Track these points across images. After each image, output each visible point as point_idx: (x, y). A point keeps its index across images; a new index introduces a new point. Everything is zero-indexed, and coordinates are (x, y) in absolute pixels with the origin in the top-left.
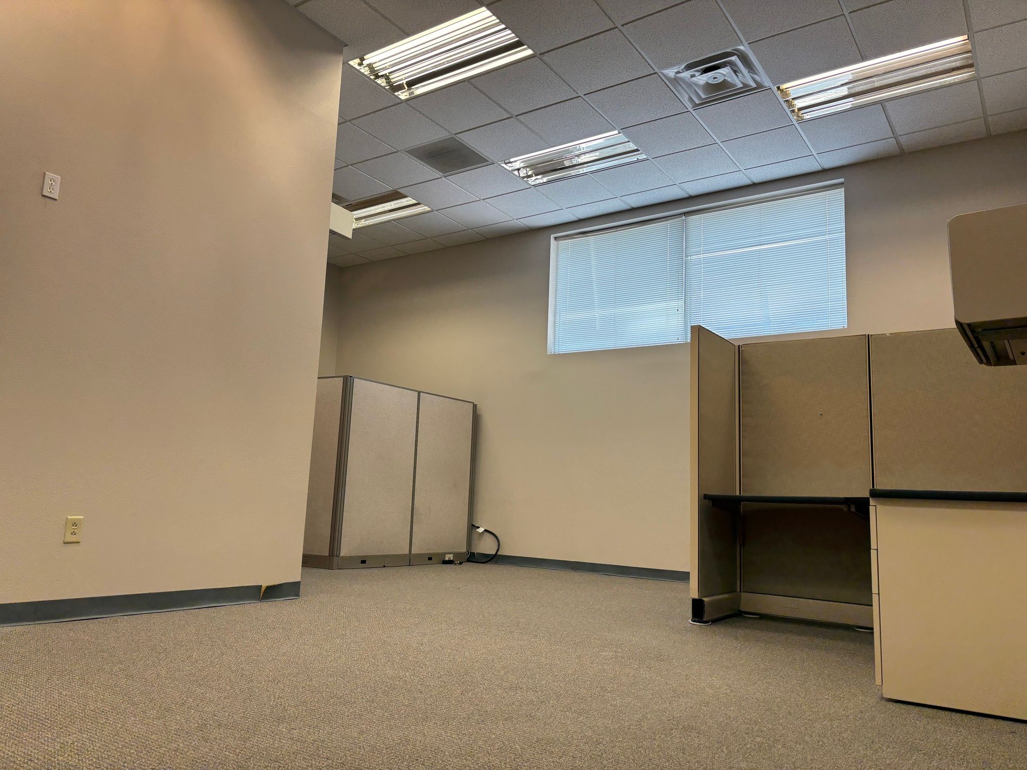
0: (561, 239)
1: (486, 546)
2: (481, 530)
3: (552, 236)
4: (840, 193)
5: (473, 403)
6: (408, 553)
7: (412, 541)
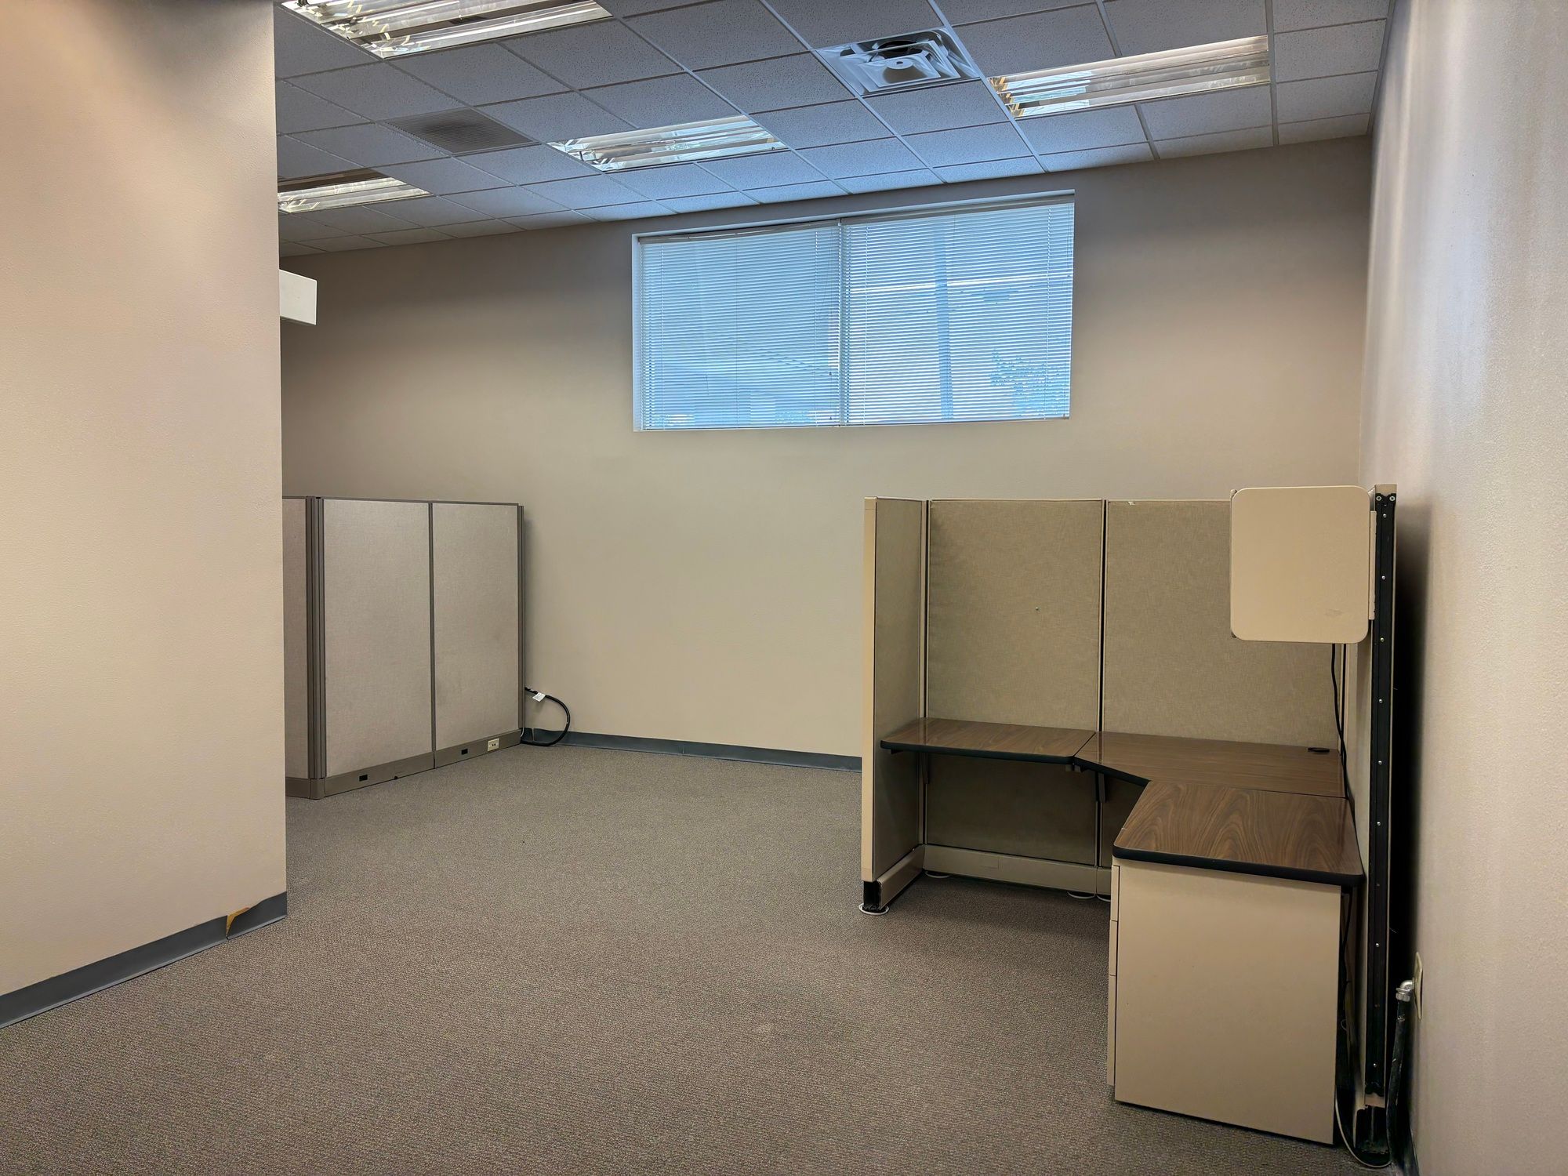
0: (647, 240)
1: (550, 720)
2: (540, 697)
3: (634, 236)
4: (1067, 211)
5: (518, 505)
6: (431, 751)
7: (436, 733)
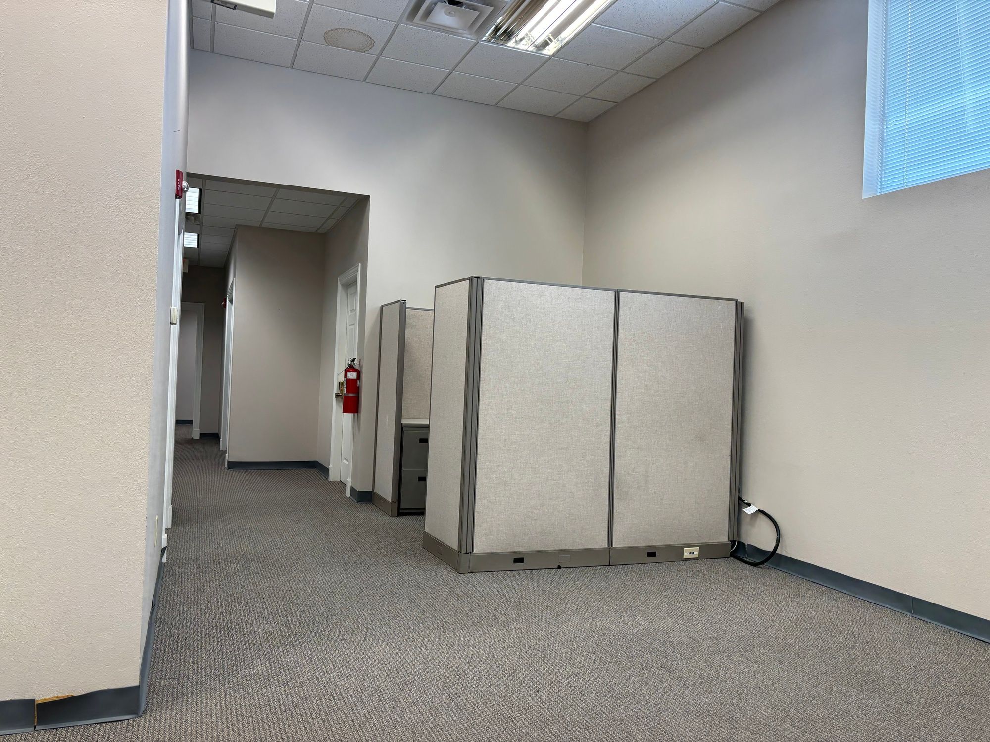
1: (761, 537)
2: (753, 509)
5: (736, 301)
6: (606, 546)
7: (614, 529)
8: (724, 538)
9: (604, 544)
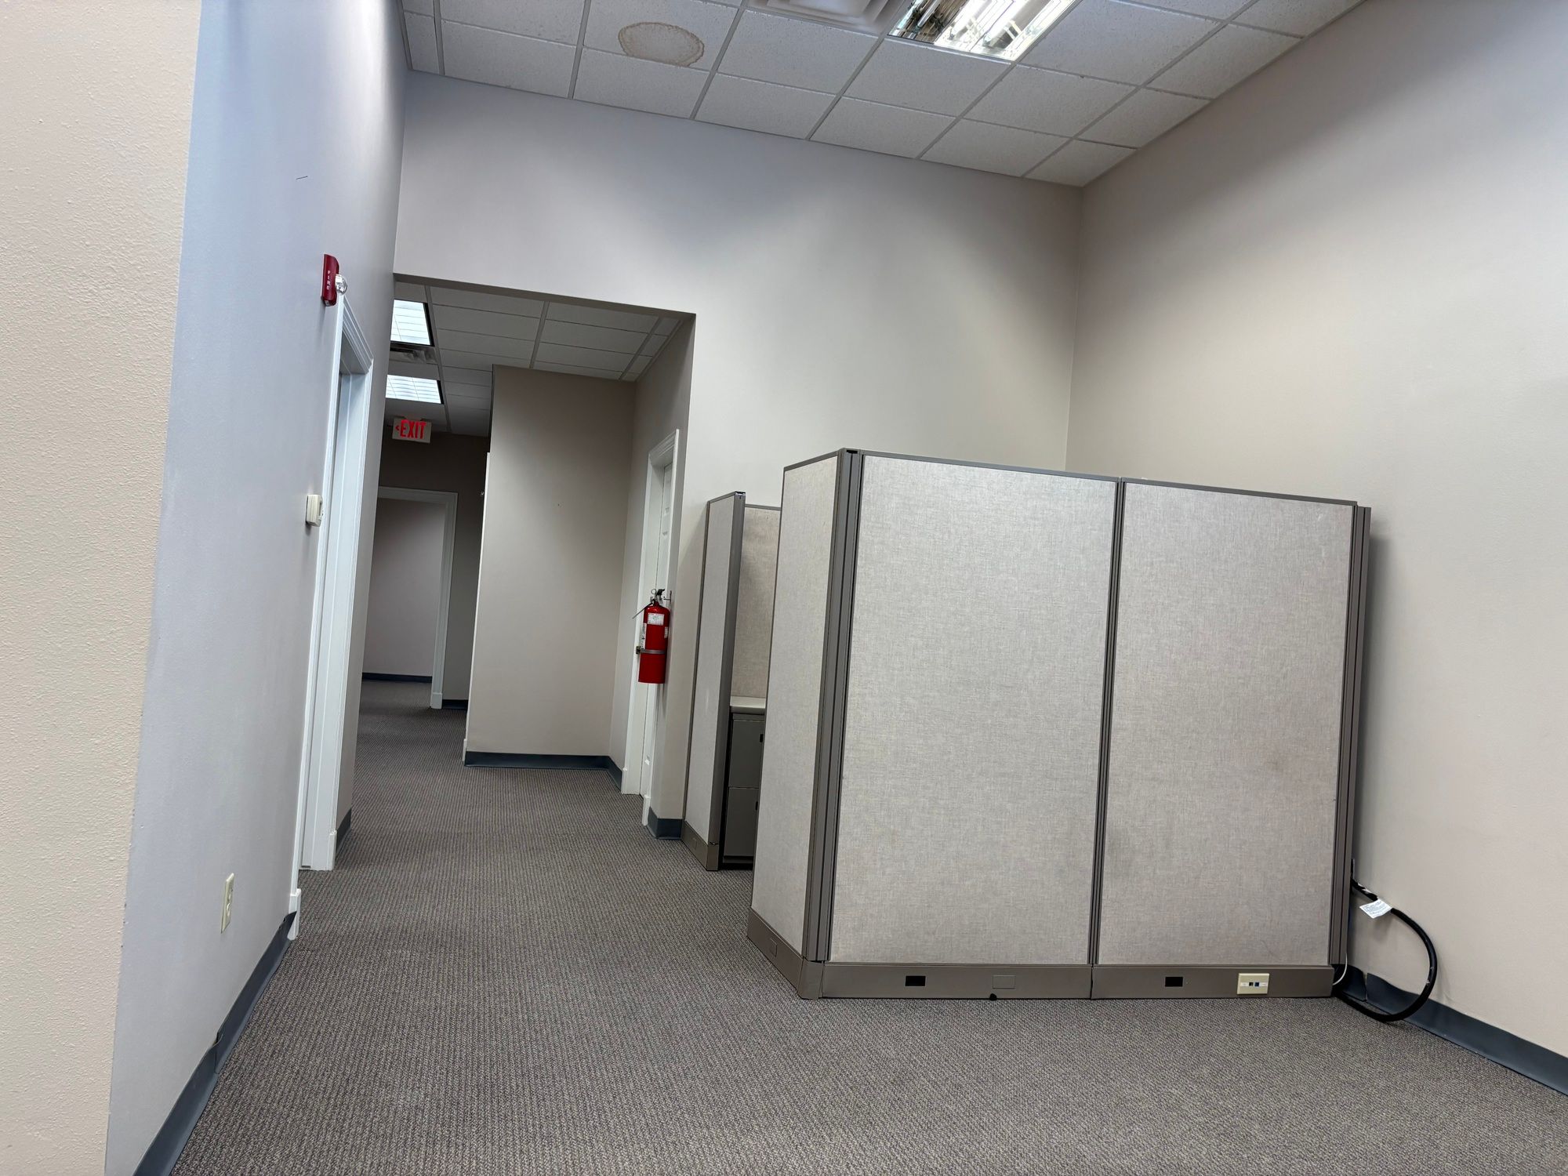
2: (1381, 908)
5: (1354, 505)
6: (1085, 962)
7: (1102, 930)
8: (1320, 959)
9: (1081, 958)
